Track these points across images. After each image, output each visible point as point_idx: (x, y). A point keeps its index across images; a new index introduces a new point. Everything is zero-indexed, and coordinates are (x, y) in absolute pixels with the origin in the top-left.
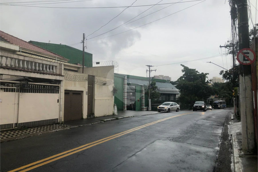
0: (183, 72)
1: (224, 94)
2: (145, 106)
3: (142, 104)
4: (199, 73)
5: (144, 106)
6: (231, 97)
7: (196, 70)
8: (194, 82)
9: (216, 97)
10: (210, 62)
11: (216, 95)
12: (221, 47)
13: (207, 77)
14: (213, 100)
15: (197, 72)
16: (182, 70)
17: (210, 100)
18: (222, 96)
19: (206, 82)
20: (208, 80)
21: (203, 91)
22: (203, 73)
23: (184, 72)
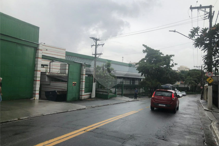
0: (144, 52)
1: (190, 81)
2: (85, 93)
3: (81, 90)
4: (163, 55)
5: (83, 92)
6: (197, 84)
7: (160, 52)
8: (156, 64)
9: (182, 84)
10: (175, 31)
11: (182, 81)
12: (192, 8)
13: (172, 60)
14: (178, 86)
15: (161, 53)
16: (143, 50)
17: (176, 86)
18: (188, 83)
19: (171, 66)
20: (173, 63)
21: (167, 75)
22: (167, 55)
23: (146, 53)
